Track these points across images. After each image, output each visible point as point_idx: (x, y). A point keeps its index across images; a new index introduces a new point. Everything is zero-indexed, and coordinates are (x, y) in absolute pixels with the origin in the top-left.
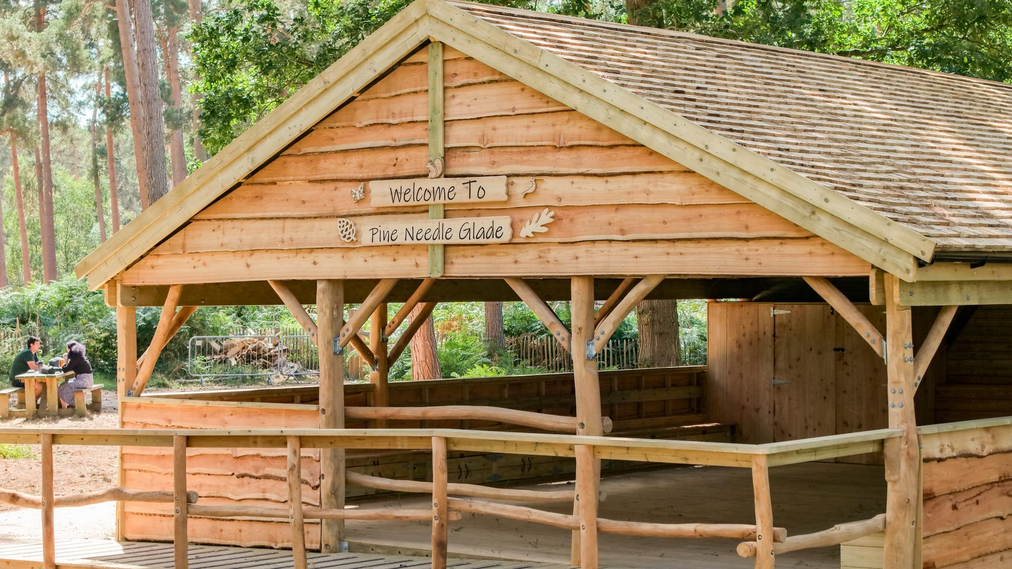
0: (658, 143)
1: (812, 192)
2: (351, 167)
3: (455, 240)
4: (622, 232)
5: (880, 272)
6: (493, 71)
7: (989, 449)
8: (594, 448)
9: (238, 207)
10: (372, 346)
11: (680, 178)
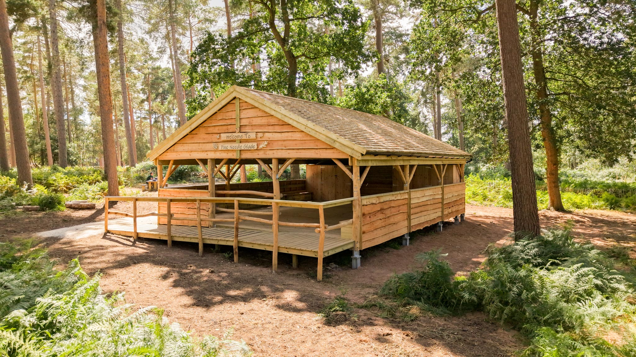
0: (294, 124)
1: (334, 136)
2: (216, 130)
3: (243, 149)
4: (285, 147)
5: (352, 157)
6: (252, 105)
7: (378, 202)
8: (277, 203)
9: (187, 140)
10: (226, 175)
11: (300, 133)
